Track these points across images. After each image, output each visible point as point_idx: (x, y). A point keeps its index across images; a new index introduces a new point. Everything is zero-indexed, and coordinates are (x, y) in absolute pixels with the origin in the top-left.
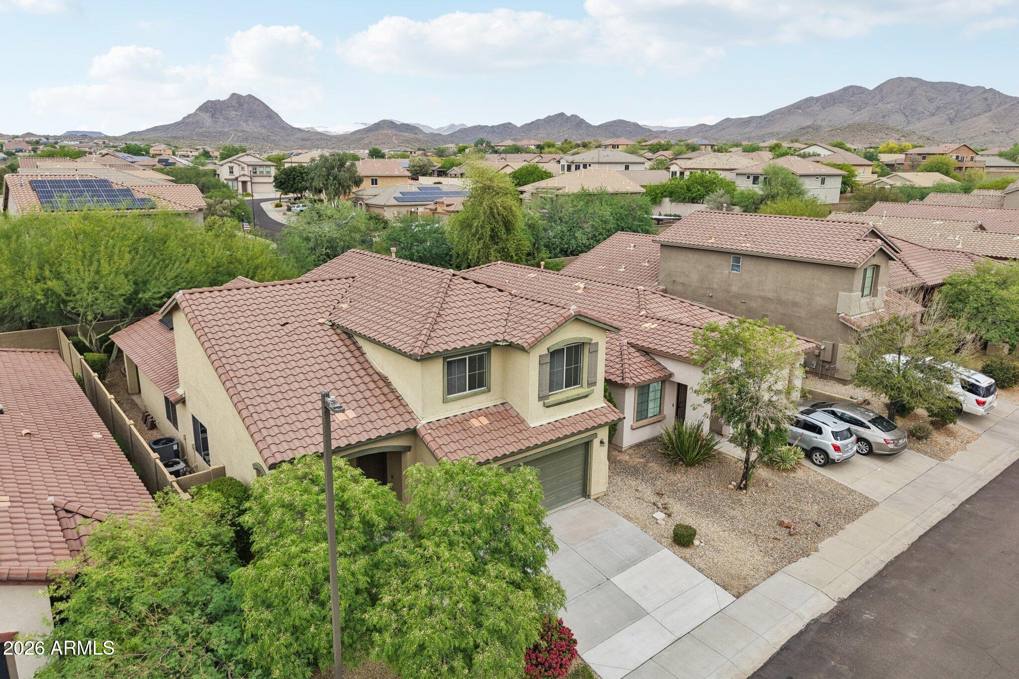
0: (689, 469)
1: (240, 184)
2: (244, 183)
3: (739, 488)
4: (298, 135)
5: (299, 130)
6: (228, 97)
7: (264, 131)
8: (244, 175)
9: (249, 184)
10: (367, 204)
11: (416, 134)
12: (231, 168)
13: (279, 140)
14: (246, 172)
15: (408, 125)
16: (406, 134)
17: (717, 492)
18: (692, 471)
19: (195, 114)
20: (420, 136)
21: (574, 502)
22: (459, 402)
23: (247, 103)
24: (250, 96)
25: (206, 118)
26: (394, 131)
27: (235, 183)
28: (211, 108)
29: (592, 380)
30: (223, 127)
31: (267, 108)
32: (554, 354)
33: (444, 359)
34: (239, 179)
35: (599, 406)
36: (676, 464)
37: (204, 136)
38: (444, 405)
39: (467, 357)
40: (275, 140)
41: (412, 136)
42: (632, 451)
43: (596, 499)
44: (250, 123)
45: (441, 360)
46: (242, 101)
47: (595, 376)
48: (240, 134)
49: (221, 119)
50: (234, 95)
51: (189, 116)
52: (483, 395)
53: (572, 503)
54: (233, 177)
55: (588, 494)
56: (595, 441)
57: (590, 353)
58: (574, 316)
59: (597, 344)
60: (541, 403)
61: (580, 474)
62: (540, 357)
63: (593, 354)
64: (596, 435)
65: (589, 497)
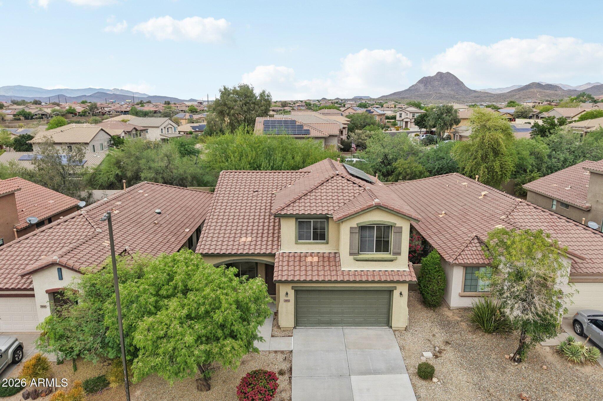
0: (486, 334)
1: (404, 123)
2: (407, 122)
3: (513, 359)
4: (473, 95)
5: (475, 91)
6: (435, 74)
7: (452, 93)
8: (407, 118)
9: (409, 123)
10: (460, 136)
11: (556, 90)
12: (401, 114)
13: (461, 98)
14: (408, 117)
15: (551, 85)
16: (548, 91)
17: (493, 356)
18: (487, 336)
19: (416, 85)
20: (559, 92)
21: (379, 327)
22: (306, 245)
23: (446, 77)
24: (448, 73)
25: (422, 87)
26: (539, 90)
27: (402, 122)
28: (426, 81)
29: (397, 251)
30: (430, 91)
31: (456, 79)
32: (363, 228)
33: (297, 219)
34: (404, 120)
35: (401, 270)
36: (478, 328)
37: (418, 97)
38: (296, 245)
39: (312, 220)
40: (458, 98)
41: (552, 92)
42: (457, 311)
43: (395, 331)
44: (445, 88)
45: (294, 220)
46: (443, 76)
47: (400, 248)
48: (438, 95)
49: (430, 87)
50: (438, 73)
51: (413, 86)
52: (323, 245)
53: (377, 327)
54: (401, 119)
55: (390, 325)
56: (394, 291)
57: (394, 232)
58: (375, 206)
59: (401, 228)
60: (352, 257)
61: (385, 310)
62: (351, 228)
63: (398, 234)
64: (395, 288)
65: (391, 327)
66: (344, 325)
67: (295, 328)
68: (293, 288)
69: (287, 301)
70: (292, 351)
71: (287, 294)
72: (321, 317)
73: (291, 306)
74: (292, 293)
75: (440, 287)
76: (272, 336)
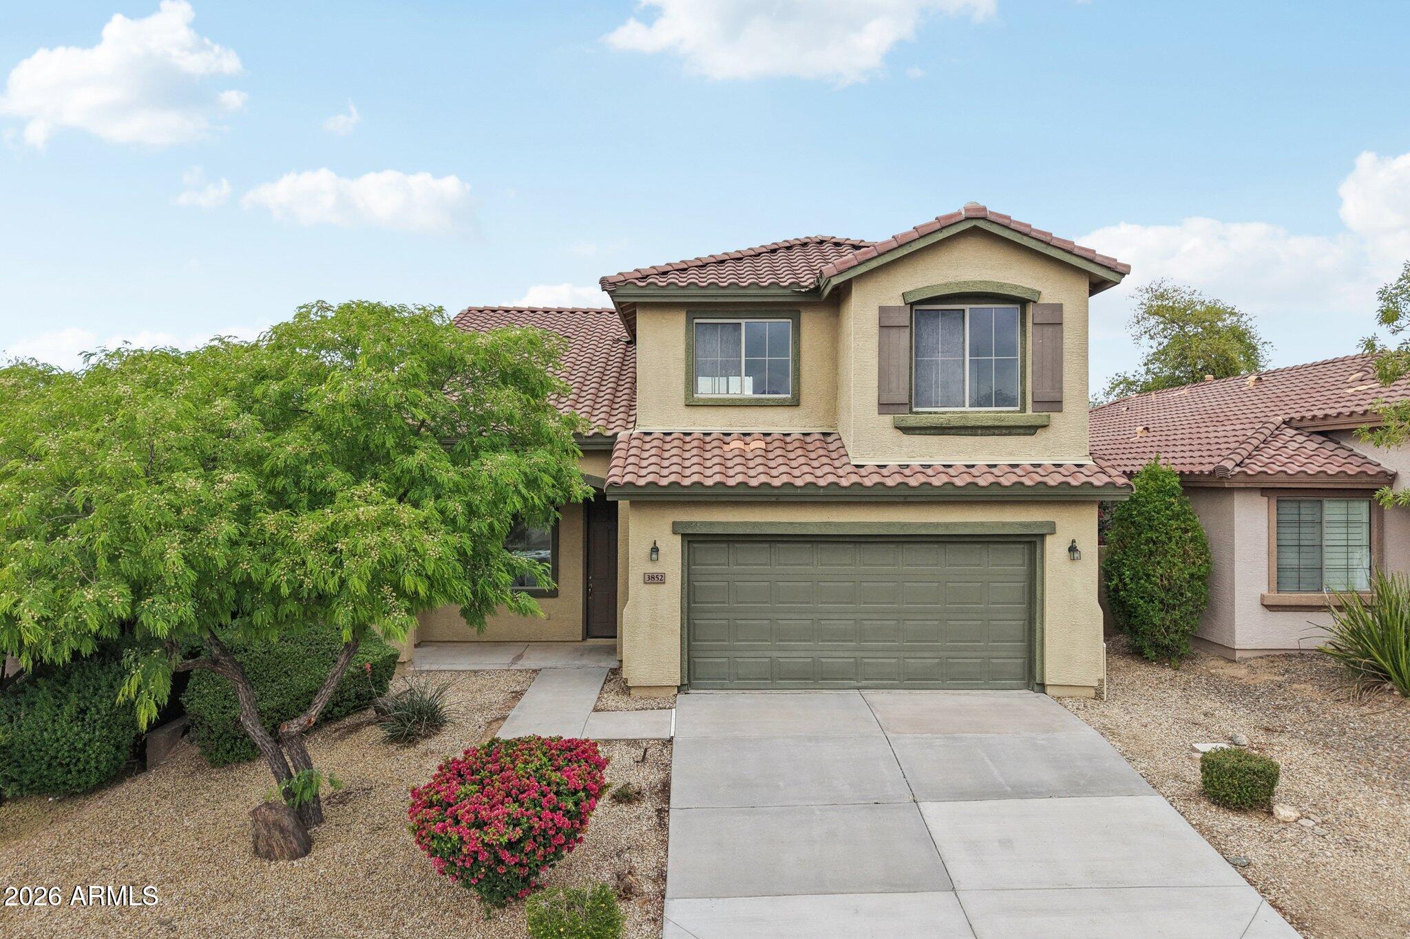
22: (722, 411)
29: (1045, 394)
32: (923, 307)
33: (689, 316)
36: (1373, 688)
38: (689, 410)
39: (742, 321)
42: (1263, 662)
43: (1058, 699)
45: (682, 315)
47: (1057, 385)
52: (781, 409)
55: (1038, 680)
56: (1048, 539)
57: (1034, 324)
58: (967, 219)
59: (1059, 308)
60: (888, 419)
61: (1016, 625)
62: (883, 310)
63: (1049, 331)
64: (1052, 528)
65: (1042, 687)
66: (864, 683)
67: (680, 689)
68: (676, 528)
69: (655, 579)
70: (671, 740)
71: (655, 550)
72: (781, 649)
73: (670, 597)
74: (672, 547)
75: (1194, 570)
76: (596, 710)
